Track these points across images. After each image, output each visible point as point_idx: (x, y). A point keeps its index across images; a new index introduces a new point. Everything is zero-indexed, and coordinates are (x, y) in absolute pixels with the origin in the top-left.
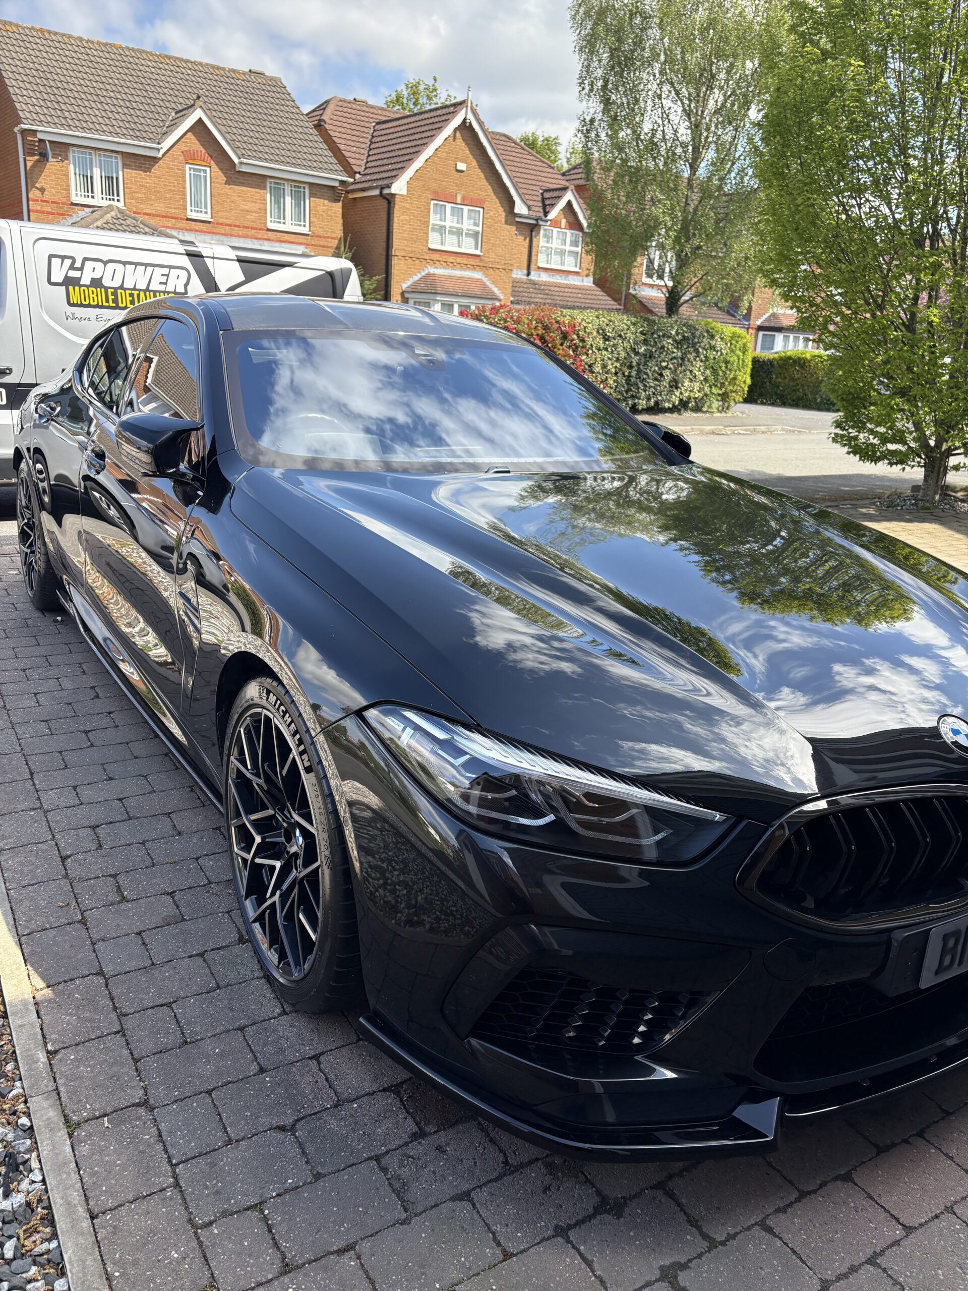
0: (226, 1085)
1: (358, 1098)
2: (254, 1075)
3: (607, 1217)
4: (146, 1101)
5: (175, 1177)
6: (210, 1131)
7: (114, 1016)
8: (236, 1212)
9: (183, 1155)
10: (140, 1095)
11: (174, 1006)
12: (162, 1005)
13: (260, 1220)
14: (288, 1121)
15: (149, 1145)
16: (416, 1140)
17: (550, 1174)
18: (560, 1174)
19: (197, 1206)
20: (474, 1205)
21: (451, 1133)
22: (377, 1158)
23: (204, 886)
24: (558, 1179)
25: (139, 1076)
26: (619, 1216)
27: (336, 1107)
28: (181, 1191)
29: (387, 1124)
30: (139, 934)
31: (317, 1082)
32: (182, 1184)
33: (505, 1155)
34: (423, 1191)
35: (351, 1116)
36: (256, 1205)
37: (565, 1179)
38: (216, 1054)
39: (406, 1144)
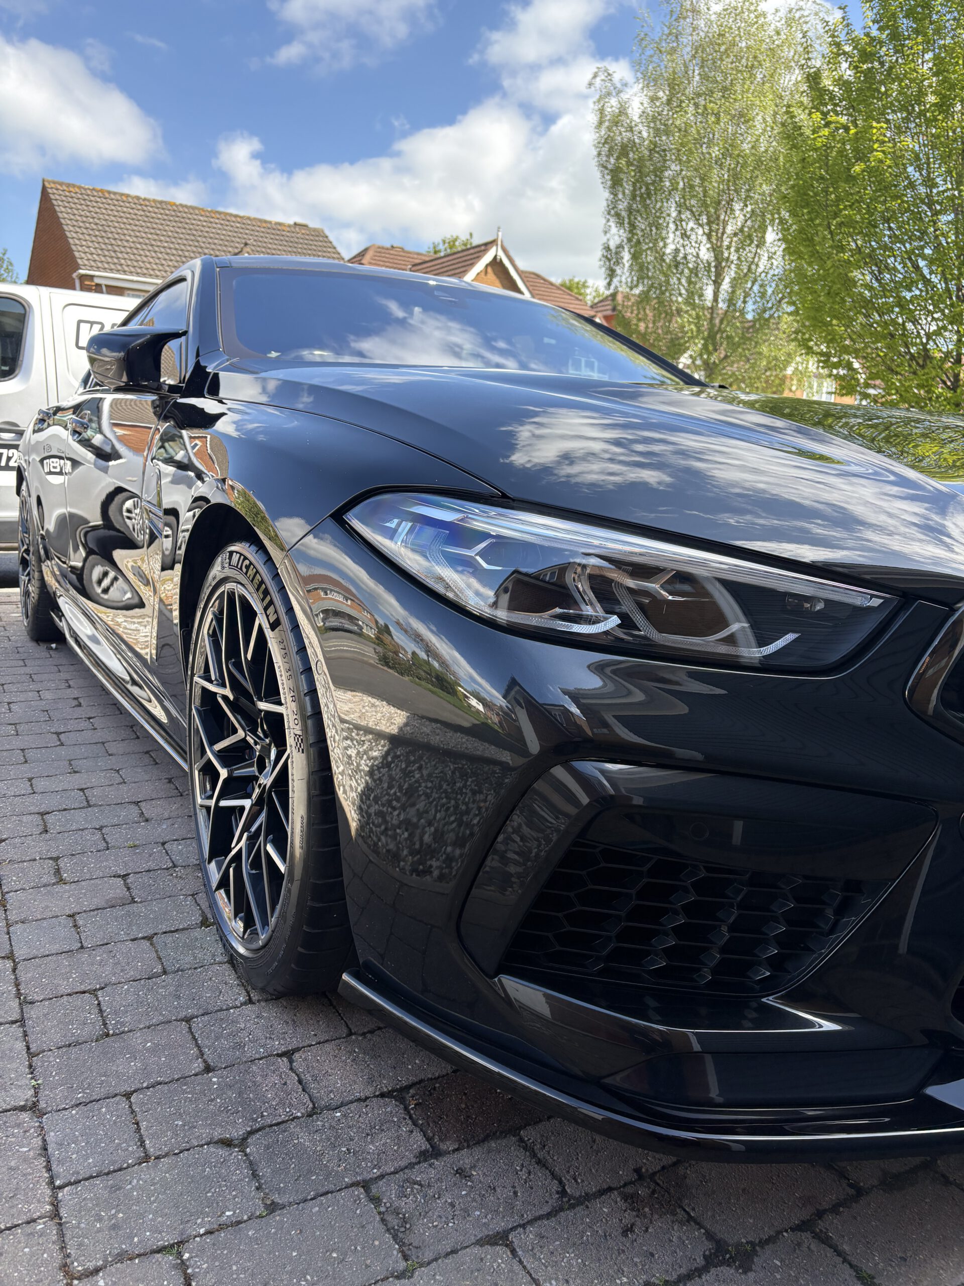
0: (153, 1086)
1: (342, 1105)
2: (196, 1075)
3: (726, 1271)
4: (35, 1105)
5: (56, 1205)
6: (119, 1144)
7: (15, 1004)
8: (139, 1256)
9: (73, 1174)
10: (28, 1096)
11: (100, 993)
12: (84, 992)
13: (175, 1267)
14: (236, 1133)
15: (26, 1160)
16: (425, 1161)
17: (633, 1210)
18: (647, 1210)
19: (81, 1245)
20: (513, 1252)
21: (478, 1152)
22: (366, 1185)
23: (167, 869)
24: (645, 1216)
25: (32, 1073)
26: (746, 1269)
27: (310, 1115)
28: (60, 1224)
29: (384, 1139)
30: (71, 916)
31: (285, 1084)
32: (63, 1212)
33: (561, 1182)
34: (433, 1231)
35: (331, 1127)
36: (172, 1246)
37: (656, 1216)
38: (148, 1050)
39: (411, 1166)
